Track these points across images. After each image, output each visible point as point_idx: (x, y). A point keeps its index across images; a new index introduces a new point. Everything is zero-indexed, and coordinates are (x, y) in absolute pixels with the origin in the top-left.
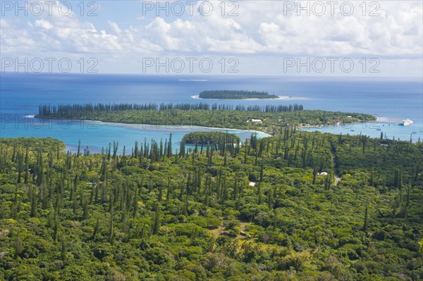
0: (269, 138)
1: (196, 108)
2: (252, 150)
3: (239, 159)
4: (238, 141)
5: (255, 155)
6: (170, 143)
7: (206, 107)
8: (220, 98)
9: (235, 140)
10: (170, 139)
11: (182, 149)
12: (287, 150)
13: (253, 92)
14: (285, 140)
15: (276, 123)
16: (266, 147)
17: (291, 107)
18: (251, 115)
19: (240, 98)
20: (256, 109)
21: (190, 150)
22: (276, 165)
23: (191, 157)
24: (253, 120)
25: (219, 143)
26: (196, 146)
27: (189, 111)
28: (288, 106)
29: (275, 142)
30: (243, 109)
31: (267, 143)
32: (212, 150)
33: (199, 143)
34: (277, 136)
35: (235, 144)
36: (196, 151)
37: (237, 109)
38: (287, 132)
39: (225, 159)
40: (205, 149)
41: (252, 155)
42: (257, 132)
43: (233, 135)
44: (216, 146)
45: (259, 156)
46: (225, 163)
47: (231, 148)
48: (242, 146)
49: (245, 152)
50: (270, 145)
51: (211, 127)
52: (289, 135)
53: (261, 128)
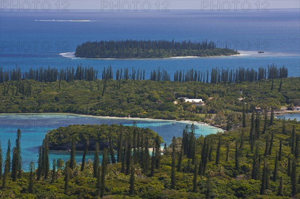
0: (219, 136)
1: (69, 78)
2: (185, 160)
3: (161, 179)
4: (157, 144)
5: (193, 171)
6: (17, 148)
7: (90, 76)
8: (118, 56)
9: (151, 141)
10: (17, 141)
11: (44, 162)
12: (256, 159)
13: (184, 43)
14: (252, 139)
15: (233, 106)
16: (214, 153)
17: (262, 72)
18: (182, 89)
19: (160, 56)
20: (193, 77)
21: (59, 164)
22: (236, 190)
23: (61, 179)
24: (187, 100)
25: (118, 148)
26: (72, 154)
27: (56, 83)
28: (257, 70)
29: (233, 144)
30: (166, 78)
31: (216, 146)
32: (105, 162)
33: (78, 149)
34: (235, 132)
35: (151, 150)
36: (71, 164)
37: (153, 78)
38: (256, 123)
39: (132, 181)
40: (90, 159)
41: (187, 170)
42: (195, 123)
43: (146, 131)
44: (112, 154)
45: (201, 172)
46: (132, 187)
47: (142, 157)
48: (166, 153)
49: (172, 165)
50: (223, 149)
51: (102, 115)
52: (261, 128)
53: (203, 116)
